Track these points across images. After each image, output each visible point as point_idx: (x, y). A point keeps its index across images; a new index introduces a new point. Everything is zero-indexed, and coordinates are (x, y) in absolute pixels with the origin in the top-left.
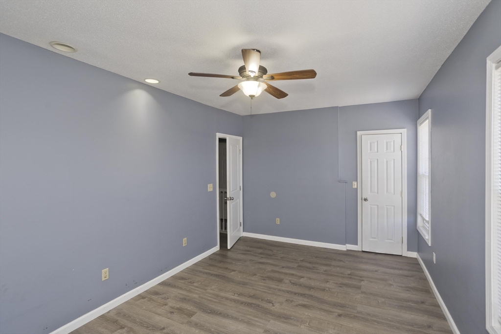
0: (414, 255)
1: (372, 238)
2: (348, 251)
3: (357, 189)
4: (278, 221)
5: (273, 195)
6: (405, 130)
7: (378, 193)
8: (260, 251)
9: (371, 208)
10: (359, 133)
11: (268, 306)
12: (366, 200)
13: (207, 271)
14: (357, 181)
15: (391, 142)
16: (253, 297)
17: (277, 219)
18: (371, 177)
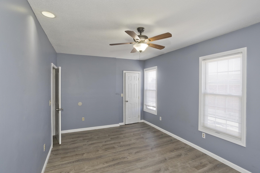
0: (143, 121)
1: (129, 118)
2: (120, 126)
3: (123, 97)
4: (83, 119)
5: (80, 104)
6: (140, 72)
7: (131, 98)
8: (82, 139)
9: (129, 105)
10: (124, 72)
11: (126, 160)
12: (127, 101)
13: (66, 162)
14: (123, 93)
15: (135, 76)
16: (113, 160)
17: (83, 118)
18: (129, 91)
